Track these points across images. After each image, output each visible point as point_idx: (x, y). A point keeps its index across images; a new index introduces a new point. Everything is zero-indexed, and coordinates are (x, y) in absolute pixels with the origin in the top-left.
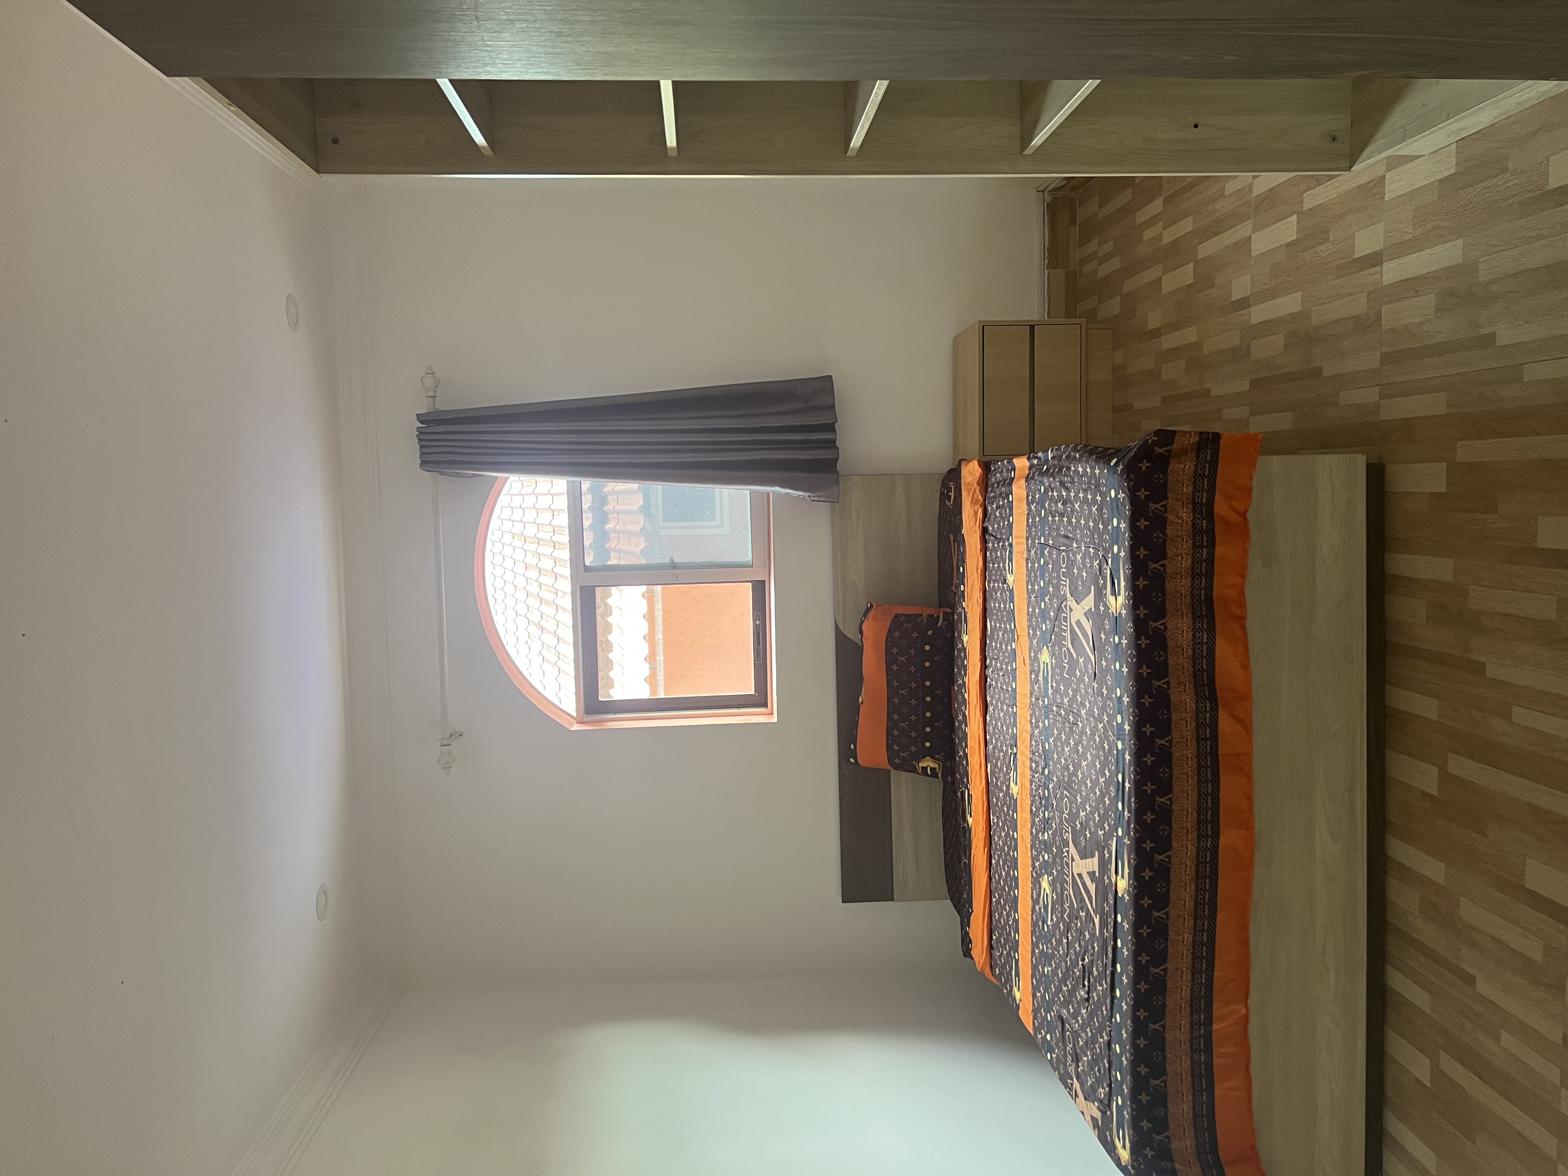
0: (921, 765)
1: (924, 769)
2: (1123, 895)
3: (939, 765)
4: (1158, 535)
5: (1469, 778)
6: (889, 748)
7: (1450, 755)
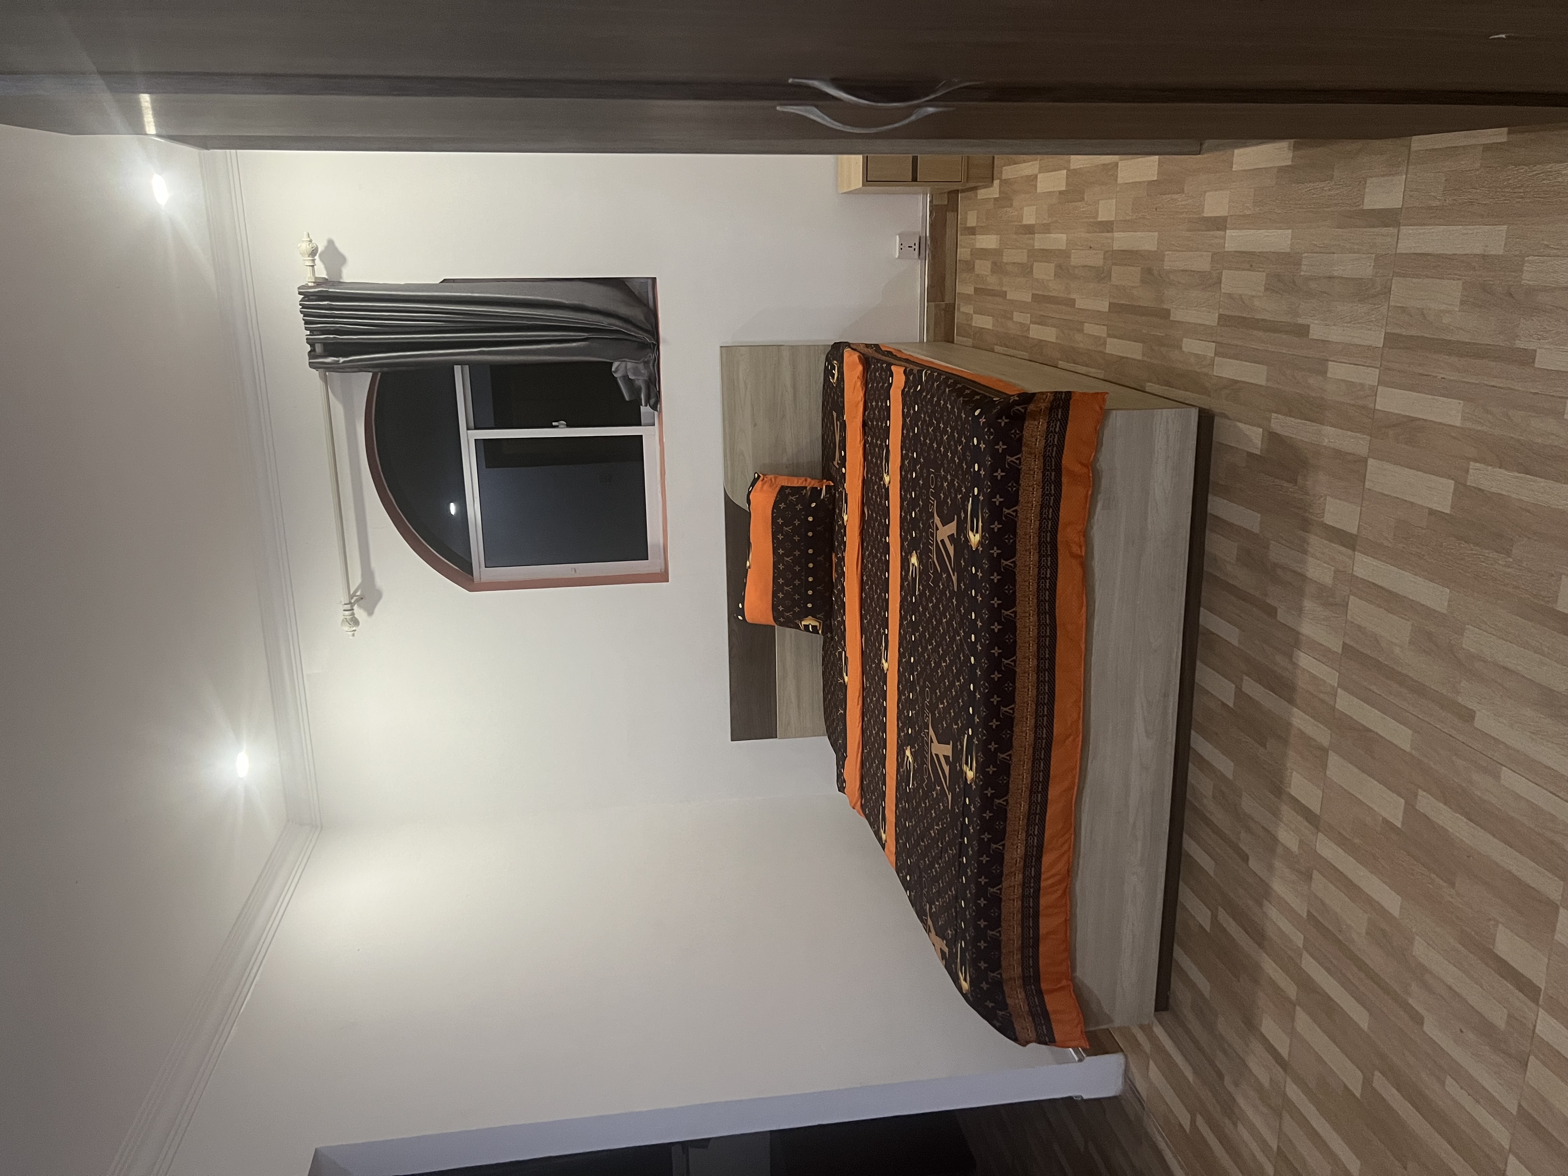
0: (803, 623)
1: (807, 627)
2: (971, 783)
3: (820, 623)
4: (1012, 484)
5: (1257, 699)
6: (774, 608)
7: (1245, 677)
